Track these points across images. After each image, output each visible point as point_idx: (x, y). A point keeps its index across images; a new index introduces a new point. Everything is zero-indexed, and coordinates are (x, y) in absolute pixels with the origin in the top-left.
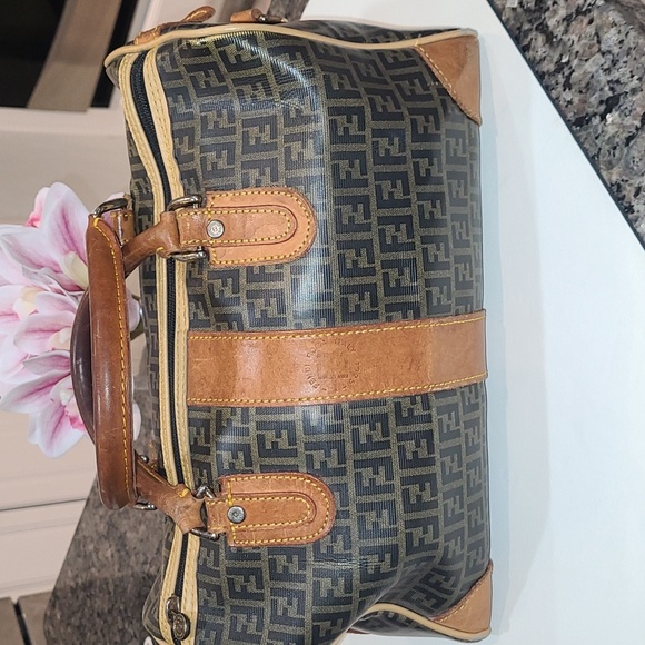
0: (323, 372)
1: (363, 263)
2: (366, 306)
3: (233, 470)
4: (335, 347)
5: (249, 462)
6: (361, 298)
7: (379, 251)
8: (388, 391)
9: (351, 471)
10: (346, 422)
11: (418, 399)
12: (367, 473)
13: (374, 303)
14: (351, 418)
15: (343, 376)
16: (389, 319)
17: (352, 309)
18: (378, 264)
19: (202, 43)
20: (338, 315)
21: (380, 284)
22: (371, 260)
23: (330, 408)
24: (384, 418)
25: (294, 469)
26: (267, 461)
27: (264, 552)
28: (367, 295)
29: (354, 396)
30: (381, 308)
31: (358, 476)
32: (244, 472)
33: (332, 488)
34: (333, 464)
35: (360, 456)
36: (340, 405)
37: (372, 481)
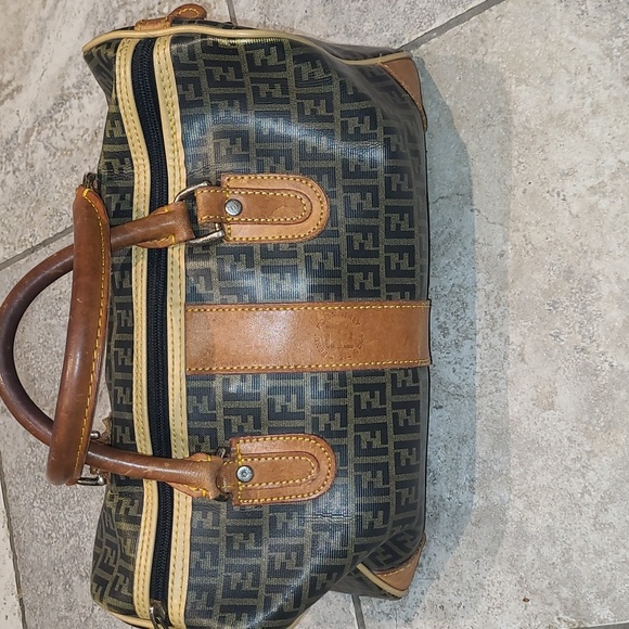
0: (331, 342)
1: (369, 246)
2: (369, 285)
3: (242, 433)
4: (342, 319)
5: (258, 425)
6: (365, 278)
7: (383, 237)
8: (387, 363)
9: (351, 434)
10: (350, 388)
11: (410, 372)
12: (366, 436)
13: (377, 282)
14: (354, 385)
15: (349, 347)
16: (389, 298)
17: (357, 287)
18: (381, 248)
19: (232, 44)
20: (345, 291)
21: (382, 265)
22: (376, 244)
23: (336, 376)
24: (382, 387)
25: (301, 430)
26: (275, 424)
27: (266, 510)
28: (371, 274)
29: (357, 365)
30: (382, 288)
31: (357, 439)
32: (252, 434)
33: (334, 448)
34: (336, 426)
35: (360, 421)
36: (344, 373)
37: (370, 444)
